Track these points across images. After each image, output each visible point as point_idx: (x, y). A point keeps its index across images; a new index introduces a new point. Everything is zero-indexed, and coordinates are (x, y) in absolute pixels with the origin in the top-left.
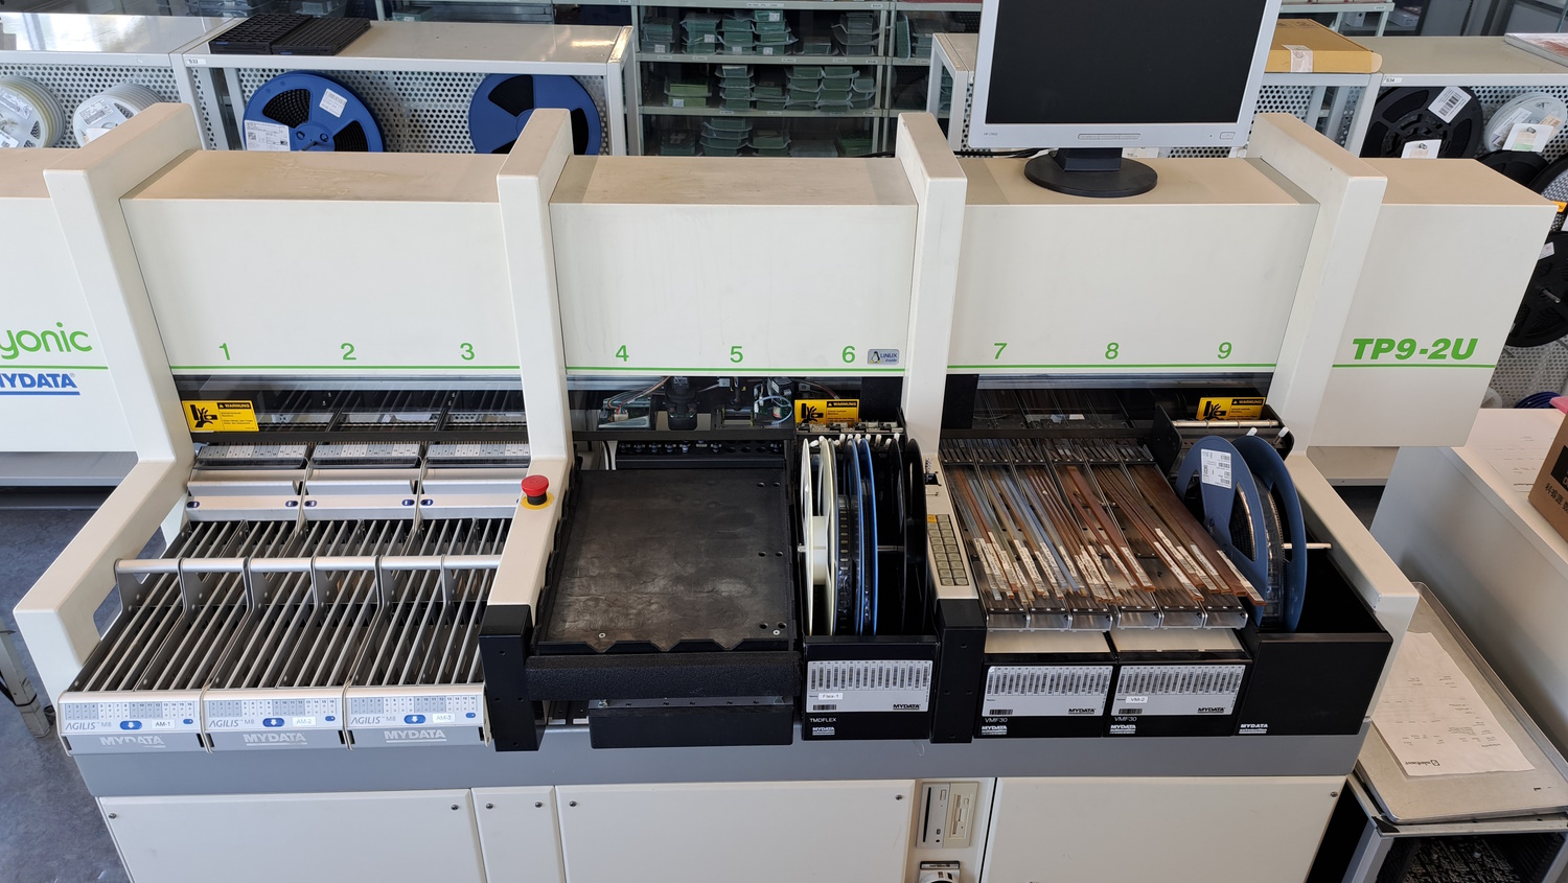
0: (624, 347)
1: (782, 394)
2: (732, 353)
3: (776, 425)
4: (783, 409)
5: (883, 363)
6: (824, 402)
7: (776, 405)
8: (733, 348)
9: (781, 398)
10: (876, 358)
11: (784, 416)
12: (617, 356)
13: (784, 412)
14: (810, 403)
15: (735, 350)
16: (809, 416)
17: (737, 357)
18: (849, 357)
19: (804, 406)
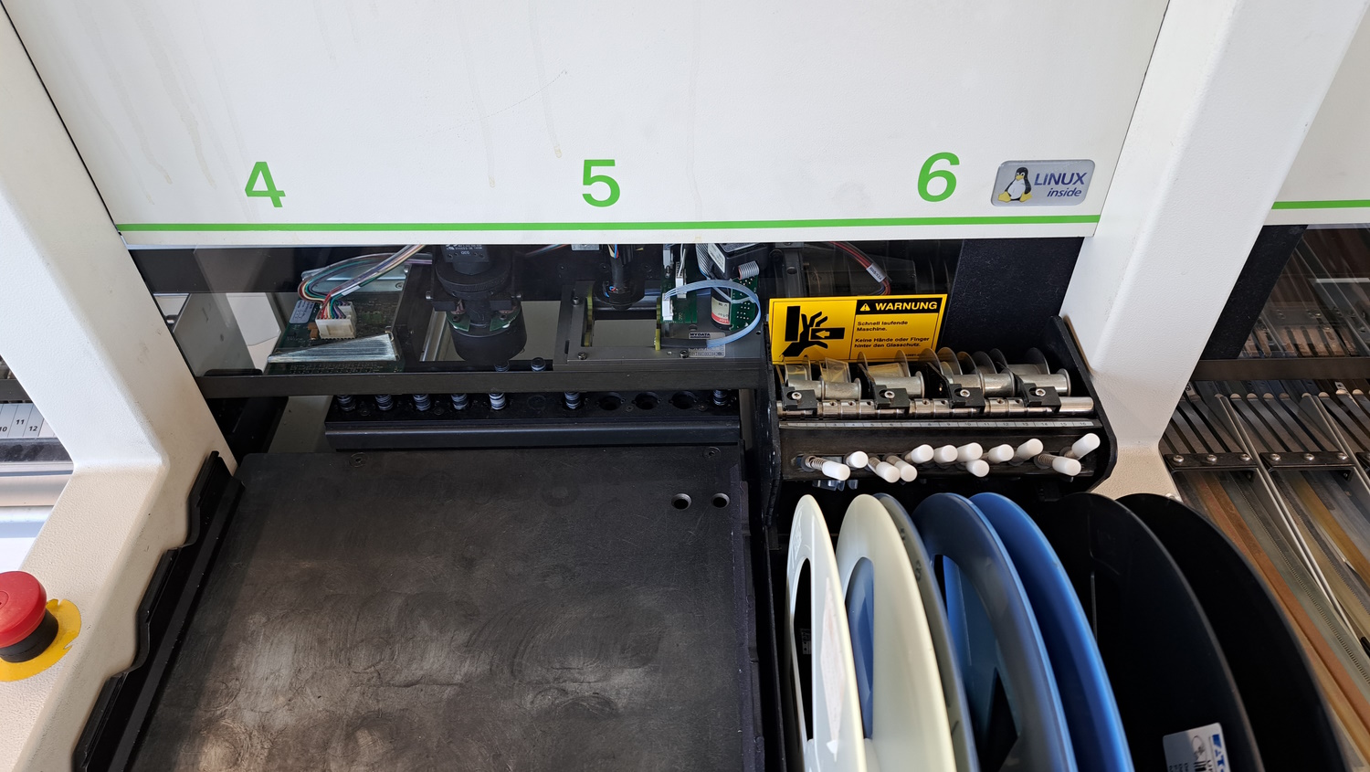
0: (261, 167)
1: (733, 273)
2: (588, 180)
3: (719, 346)
4: (735, 310)
5: (1036, 202)
6: (850, 303)
7: (722, 299)
8: (588, 164)
9: (730, 284)
10: (1019, 187)
11: (738, 323)
12: (249, 190)
13: (740, 316)
14: (809, 306)
15: (595, 171)
16: (801, 333)
17: (601, 190)
18: (938, 185)
19: (793, 313)
